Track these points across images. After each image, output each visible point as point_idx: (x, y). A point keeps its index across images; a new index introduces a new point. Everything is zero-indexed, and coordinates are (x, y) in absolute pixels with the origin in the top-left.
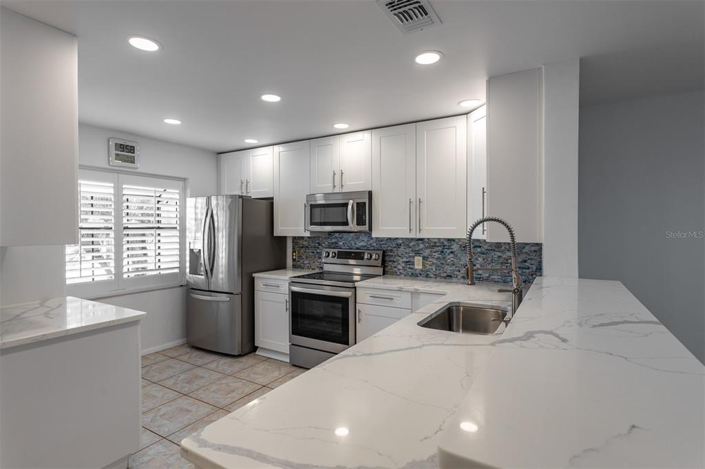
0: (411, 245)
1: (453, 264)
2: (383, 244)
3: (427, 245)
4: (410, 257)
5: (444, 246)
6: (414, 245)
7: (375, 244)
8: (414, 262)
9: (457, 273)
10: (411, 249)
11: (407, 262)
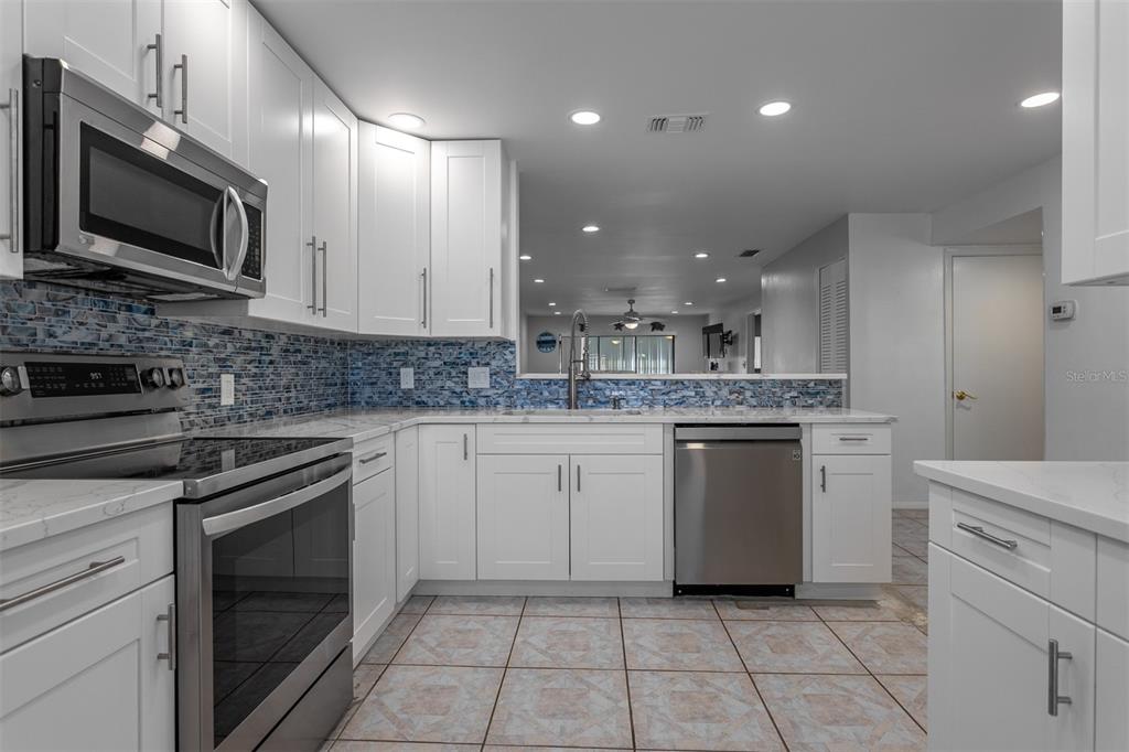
0: (211, 343)
1: (273, 387)
2: (149, 339)
3: (238, 345)
4: (210, 375)
5: (262, 348)
6: (217, 346)
7: (122, 340)
8: (219, 390)
9: (277, 404)
10: (211, 357)
11: (203, 391)
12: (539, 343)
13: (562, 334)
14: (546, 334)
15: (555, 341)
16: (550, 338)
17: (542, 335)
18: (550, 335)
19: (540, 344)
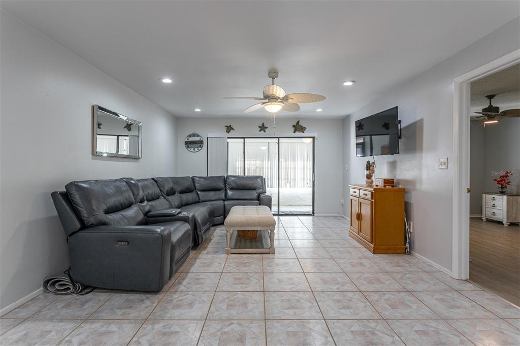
12: (186, 143)
13: (209, 133)
14: (194, 135)
15: (202, 142)
16: (197, 139)
17: (190, 136)
18: (198, 136)
19: (188, 144)
